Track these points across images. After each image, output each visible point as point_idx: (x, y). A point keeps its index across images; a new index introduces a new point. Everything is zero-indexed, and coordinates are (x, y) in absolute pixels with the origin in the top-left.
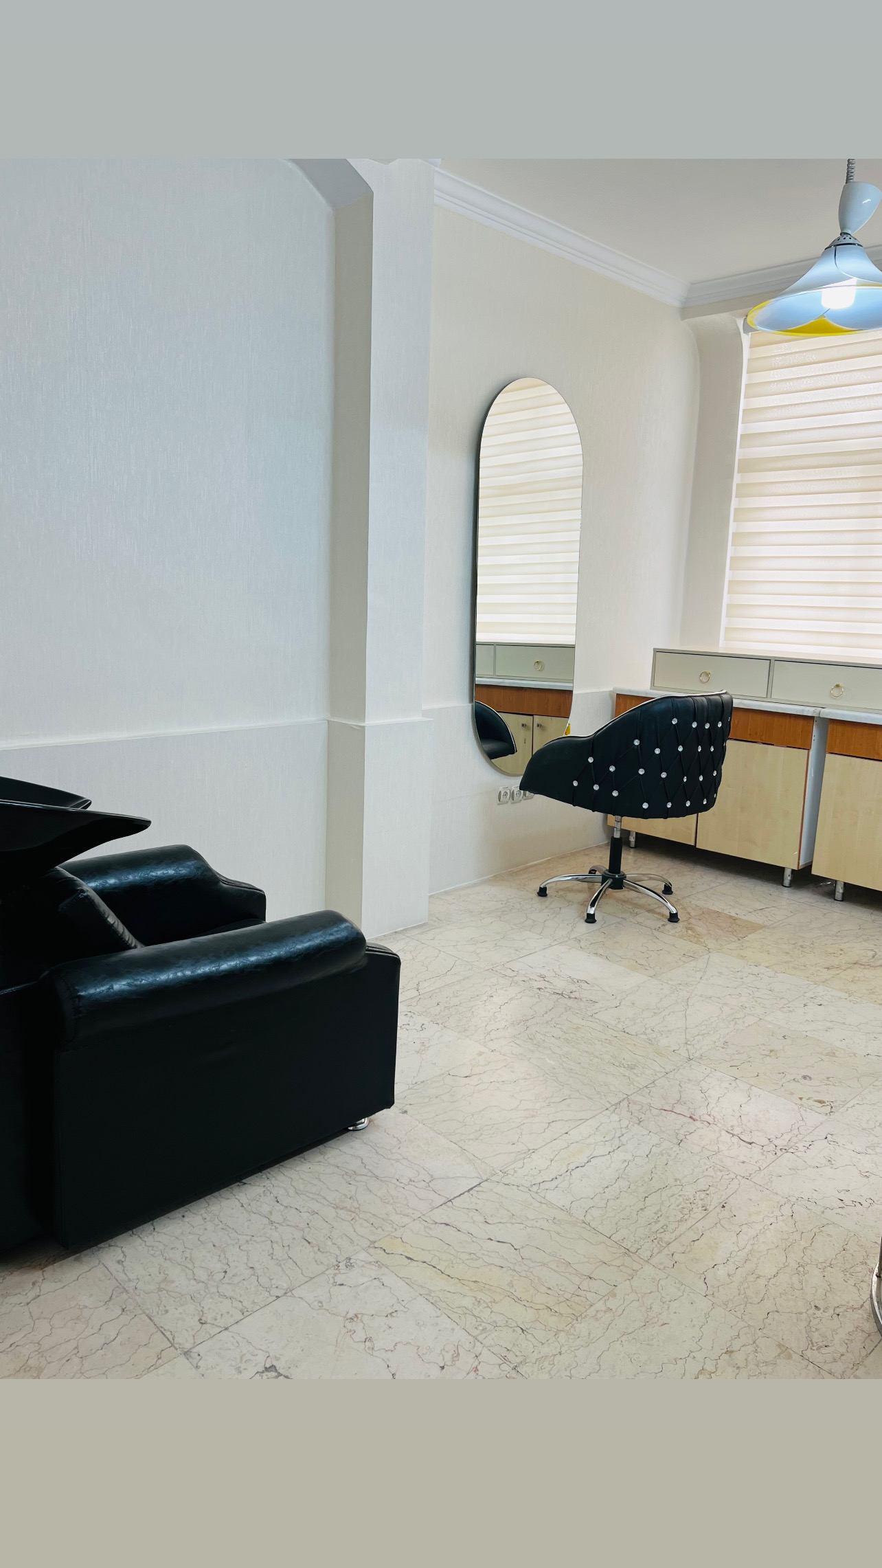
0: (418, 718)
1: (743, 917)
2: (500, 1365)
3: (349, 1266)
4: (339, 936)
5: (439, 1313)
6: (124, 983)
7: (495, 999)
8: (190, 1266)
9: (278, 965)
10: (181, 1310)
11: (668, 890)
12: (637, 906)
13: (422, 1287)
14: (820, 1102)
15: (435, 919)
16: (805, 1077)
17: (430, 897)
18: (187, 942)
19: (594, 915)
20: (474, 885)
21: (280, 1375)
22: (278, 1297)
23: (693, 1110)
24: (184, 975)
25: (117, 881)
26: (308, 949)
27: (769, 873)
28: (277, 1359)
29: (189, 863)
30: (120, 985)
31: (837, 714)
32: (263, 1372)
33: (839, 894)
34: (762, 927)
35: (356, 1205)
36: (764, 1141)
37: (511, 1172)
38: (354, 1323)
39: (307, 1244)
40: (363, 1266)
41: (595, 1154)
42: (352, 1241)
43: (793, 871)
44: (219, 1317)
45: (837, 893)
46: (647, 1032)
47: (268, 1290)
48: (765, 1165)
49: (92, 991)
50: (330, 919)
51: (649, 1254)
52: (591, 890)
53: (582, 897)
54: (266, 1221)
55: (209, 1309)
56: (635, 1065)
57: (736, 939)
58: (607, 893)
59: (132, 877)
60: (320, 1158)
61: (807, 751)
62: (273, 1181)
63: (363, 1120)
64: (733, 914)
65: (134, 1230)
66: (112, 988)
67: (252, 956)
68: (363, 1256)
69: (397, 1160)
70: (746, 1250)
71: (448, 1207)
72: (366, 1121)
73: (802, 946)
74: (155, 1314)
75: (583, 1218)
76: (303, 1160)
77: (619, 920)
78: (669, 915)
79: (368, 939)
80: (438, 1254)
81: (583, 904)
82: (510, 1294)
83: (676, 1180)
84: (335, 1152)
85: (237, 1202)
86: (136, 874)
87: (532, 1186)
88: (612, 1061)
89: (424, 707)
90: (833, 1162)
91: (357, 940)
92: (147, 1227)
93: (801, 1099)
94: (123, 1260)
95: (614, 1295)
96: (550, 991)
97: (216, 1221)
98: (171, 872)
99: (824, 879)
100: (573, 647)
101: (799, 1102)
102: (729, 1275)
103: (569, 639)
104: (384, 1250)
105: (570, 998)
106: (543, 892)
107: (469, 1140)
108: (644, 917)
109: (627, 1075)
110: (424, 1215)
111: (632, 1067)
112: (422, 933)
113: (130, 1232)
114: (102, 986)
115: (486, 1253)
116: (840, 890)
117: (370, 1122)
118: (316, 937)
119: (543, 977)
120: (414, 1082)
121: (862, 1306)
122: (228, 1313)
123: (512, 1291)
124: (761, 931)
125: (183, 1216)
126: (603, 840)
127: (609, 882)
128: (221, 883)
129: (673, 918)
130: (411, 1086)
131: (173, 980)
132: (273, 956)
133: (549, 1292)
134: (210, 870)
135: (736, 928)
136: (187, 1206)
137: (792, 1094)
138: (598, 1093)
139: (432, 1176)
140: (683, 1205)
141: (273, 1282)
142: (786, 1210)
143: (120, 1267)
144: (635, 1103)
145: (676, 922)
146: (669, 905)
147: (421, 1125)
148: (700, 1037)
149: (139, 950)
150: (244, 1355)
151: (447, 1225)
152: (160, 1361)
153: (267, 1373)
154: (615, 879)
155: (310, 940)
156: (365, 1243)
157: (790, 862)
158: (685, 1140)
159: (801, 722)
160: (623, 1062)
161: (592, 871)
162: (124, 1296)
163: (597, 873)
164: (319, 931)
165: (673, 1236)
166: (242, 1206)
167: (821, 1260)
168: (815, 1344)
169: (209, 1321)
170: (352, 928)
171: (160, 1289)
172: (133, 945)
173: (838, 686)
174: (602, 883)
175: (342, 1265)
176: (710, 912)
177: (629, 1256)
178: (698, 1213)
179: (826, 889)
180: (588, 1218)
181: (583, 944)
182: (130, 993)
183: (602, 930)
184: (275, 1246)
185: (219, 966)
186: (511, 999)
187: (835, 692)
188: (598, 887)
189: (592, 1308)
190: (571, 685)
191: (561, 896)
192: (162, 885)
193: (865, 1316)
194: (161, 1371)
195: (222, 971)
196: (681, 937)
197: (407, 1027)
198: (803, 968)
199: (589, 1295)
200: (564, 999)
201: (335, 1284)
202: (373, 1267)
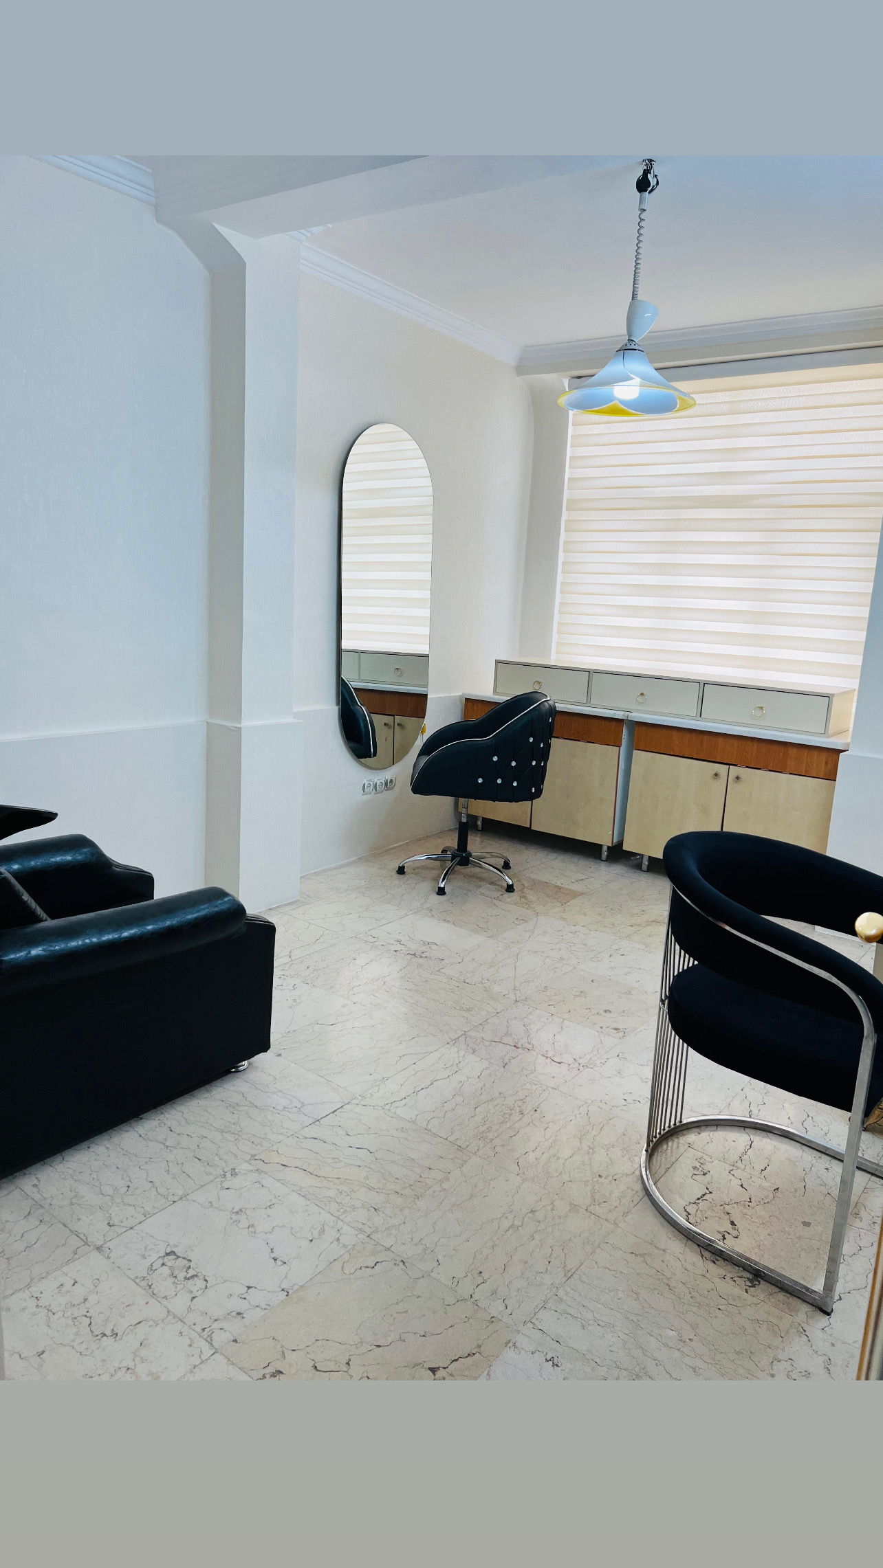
0: (290, 720)
1: (566, 887)
2: (357, 1235)
3: (234, 1173)
4: (223, 907)
5: (308, 1202)
6: (40, 949)
7: (358, 961)
8: (97, 1184)
9: (171, 932)
10: (91, 1217)
11: (507, 866)
12: (481, 879)
13: (294, 1185)
14: (616, 1029)
15: (305, 896)
16: (606, 1011)
17: (301, 878)
18: (92, 915)
19: (444, 888)
20: (342, 866)
21: (178, 1257)
22: (174, 1202)
23: (516, 1041)
24: (92, 942)
25: (20, 866)
26: (196, 919)
27: (588, 850)
28: (176, 1246)
29: (85, 850)
30: (36, 951)
31: (641, 717)
32: (164, 1256)
33: (645, 867)
34: (581, 894)
35: (238, 1128)
36: (571, 1060)
37: (369, 1096)
38: (239, 1216)
39: (198, 1160)
40: (246, 1174)
41: (438, 1078)
42: (236, 1156)
43: (609, 847)
44: (124, 1220)
45: (643, 865)
46: (483, 982)
47: (166, 1197)
48: (569, 1079)
49: (12, 956)
50: (215, 894)
51: (476, 1148)
52: (442, 868)
53: (435, 873)
54: (162, 1146)
55: (116, 1215)
56: (472, 1008)
57: (560, 904)
58: (455, 869)
59: (34, 863)
60: (207, 1095)
61: (618, 748)
62: (167, 1116)
63: (243, 1063)
64: (559, 884)
65: (45, 1161)
66: (30, 953)
67: (148, 925)
68: (245, 1166)
69: (273, 1093)
70: (551, 1140)
71: (316, 1125)
72: (245, 1063)
73: (612, 909)
74: (69, 1222)
75: (425, 1126)
76: (191, 1097)
77: (465, 891)
78: (506, 886)
79: (247, 912)
80: (307, 1160)
81: (436, 880)
82: (365, 1185)
83: (500, 1093)
84: (220, 1089)
85: (136, 1134)
86: (37, 860)
87: (385, 1105)
88: (454, 1006)
89: (295, 710)
90: (622, 1073)
91: (239, 910)
92: (58, 1158)
93: (601, 1028)
94: (38, 1184)
95: (448, 1179)
96: (404, 952)
97: (119, 1150)
98: (69, 858)
99: (636, 854)
100: (427, 656)
101: (600, 1030)
102: (536, 1159)
103: (423, 649)
104: (263, 1161)
105: (421, 957)
106: (401, 871)
107: (334, 1074)
108: (487, 890)
109: (466, 1016)
110: (296, 1133)
111: (469, 1010)
112: (294, 909)
113: (42, 1162)
114: (21, 952)
115: (347, 1157)
116: (646, 863)
117: (249, 1064)
118: (204, 909)
119: (399, 941)
120: (287, 1031)
121: (633, 1173)
122: (132, 1216)
123: (368, 1182)
124: (581, 897)
125: (89, 1147)
126: (452, 823)
127: (458, 859)
128: (114, 867)
129: (510, 889)
130: (284, 1035)
131: (82, 945)
132: (167, 925)
133: (397, 1181)
134: (103, 855)
135: (561, 895)
136: (92, 1139)
137: (595, 1024)
138: (441, 1031)
139: (303, 1103)
140: (505, 1111)
141: (170, 1191)
142: (584, 1110)
143: (35, 1190)
144: (471, 1037)
145: (512, 892)
146: (507, 878)
147: (293, 1065)
148: (526, 984)
149: (50, 923)
150: (147, 1246)
151: (315, 1139)
152: (76, 1256)
153: (168, 1257)
154: (461, 857)
155: (198, 912)
156: (247, 1157)
157: (605, 839)
158: (509, 1064)
159: (614, 724)
160: (463, 1006)
161: (444, 851)
162: (41, 1211)
163: (448, 853)
164: (205, 904)
165: (496, 1134)
166: (140, 1136)
167: (607, 1143)
168: (597, 1201)
169: (116, 1224)
170: (234, 900)
171: (72, 1204)
172: (44, 919)
173: (642, 694)
174: (452, 861)
175: (228, 1175)
176: (541, 882)
177: (461, 1151)
178: (516, 1117)
179: (635, 862)
180: (429, 1127)
181: (433, 913)
182: (44, 956)
183: (450, 901)
184: (170, 1164)
185: (121, 934)
186: (371, 961)
187: (640, 699)
188: (449, 864)
189: (430, 1190)
190: (425, 689)
191: (416, 874)
192: (60, 869)
193: (635, 1180)
194: (77, 1263)
195: (124, 938)
196: (515, 904)
197: (281, 987)
198: (611, 926)
199: (428, 1181)
200: (416, 958)
201: (222, 1188)
202: (254, 1174)
